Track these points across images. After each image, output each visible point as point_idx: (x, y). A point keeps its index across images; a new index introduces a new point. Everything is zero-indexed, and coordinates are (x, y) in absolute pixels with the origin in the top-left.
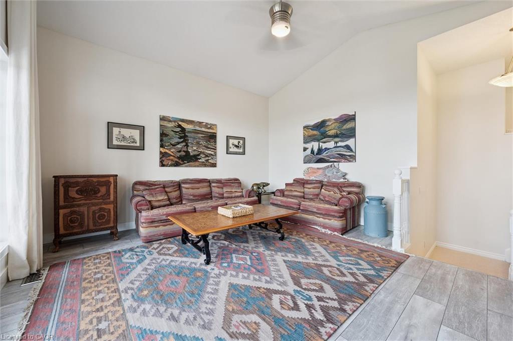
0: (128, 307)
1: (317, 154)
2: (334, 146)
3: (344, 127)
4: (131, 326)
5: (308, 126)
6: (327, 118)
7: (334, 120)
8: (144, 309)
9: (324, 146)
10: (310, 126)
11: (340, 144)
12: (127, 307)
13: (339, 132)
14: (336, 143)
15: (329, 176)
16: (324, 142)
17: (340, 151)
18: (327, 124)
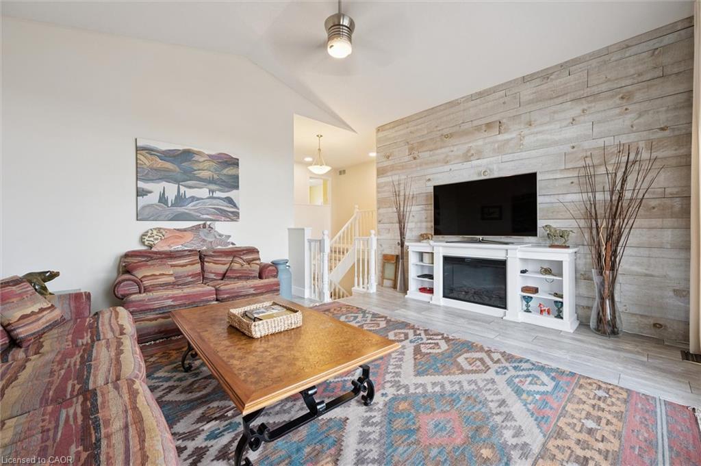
0: (526, 459)
1: (172, 205)
2: (208, 196)
3: (225, 171)
4: (545, 436)
5: (152, 150)
6: (195, 149)
7: (208, 155)
8: (513, 437)
9: (190, 193)
10: (158, 152)
11: (217, 194)
12: (529, 460)
13: (215, 176)
14: (212, 191)
15: (211, 242)
16: (190, 187)
17: (218, 205)
18: (194, 159)
